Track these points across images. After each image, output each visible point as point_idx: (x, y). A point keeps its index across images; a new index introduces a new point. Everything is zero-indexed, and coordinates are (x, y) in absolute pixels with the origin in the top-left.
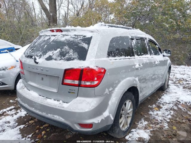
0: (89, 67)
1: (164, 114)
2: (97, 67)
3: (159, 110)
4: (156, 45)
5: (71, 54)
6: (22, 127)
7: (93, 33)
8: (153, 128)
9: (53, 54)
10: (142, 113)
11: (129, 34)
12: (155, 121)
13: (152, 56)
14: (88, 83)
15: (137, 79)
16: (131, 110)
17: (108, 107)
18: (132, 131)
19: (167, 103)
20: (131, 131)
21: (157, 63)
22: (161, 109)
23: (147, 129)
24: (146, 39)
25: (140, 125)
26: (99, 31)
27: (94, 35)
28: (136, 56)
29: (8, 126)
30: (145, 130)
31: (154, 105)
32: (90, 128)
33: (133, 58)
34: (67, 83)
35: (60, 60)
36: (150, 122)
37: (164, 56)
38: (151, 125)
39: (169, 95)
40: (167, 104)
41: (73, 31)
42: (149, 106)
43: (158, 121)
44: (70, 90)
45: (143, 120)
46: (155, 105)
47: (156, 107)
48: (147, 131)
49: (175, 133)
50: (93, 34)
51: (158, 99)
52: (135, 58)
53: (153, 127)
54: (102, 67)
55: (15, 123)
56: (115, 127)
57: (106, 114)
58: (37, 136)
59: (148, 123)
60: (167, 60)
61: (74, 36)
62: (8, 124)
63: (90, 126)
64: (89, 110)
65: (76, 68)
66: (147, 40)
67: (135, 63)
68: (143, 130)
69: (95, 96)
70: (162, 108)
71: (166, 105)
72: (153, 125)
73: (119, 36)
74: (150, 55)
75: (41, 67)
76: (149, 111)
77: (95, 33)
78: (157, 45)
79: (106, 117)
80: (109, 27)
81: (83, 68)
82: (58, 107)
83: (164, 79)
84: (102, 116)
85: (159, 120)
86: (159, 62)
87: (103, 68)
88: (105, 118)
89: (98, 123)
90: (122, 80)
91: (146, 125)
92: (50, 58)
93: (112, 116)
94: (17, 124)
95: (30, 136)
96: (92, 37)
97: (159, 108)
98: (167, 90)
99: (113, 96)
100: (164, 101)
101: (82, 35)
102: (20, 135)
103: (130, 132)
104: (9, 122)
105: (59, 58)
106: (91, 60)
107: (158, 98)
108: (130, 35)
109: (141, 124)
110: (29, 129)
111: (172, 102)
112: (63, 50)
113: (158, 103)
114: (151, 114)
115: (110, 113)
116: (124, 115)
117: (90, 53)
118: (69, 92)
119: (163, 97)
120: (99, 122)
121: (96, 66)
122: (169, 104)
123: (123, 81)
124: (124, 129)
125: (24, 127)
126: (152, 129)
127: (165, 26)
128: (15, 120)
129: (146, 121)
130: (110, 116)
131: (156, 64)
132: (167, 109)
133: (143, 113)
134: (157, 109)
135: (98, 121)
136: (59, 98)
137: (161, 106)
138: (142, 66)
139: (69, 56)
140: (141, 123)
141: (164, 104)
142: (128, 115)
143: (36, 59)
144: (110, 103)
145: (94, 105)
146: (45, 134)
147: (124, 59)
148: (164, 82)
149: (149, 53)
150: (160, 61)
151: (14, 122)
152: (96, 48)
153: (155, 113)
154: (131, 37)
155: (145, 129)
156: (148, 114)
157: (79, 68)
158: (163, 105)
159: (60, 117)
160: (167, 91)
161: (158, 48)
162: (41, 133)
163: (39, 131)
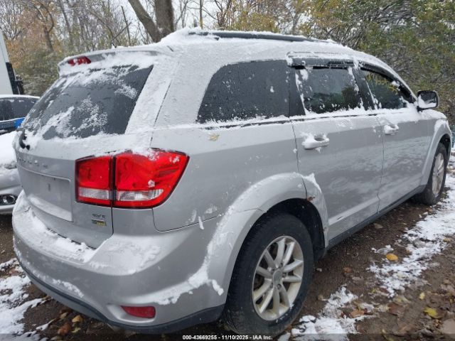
0: (129, 152)
1: (410, 272)
2: (155, 149)
3: (401, 262)
4: (391, 78)
5: (92, 117)
6: (34, 305)
7: (156, 57)
8: (366, 314)
9: (59, 122)
10: (345, 269)
11: (289, 53)
12: (380, 292)
13: (370, 111)
14: (139, 197)
15: (311, 178)
16: (299, 262)
17: (205, 261)
18: (303, 322)
19: (428, 241)
20: (301, 320)
21: (388, 129)
22: (405, 259)
23: (348, 316)
24: (351, 63)
25: (332, 305)
26: (175, 49)
27: (157, 63)
28: (309, 115)
29: (4, 302)
30: (341, 319)
31: (389, 247)
32: (150, 318)
33: (296, 120)
34: (85, 198)
35: (69, 136)
36: (362, 295)
37: (419, 109)
38: (364, 305)
39: (441, 218)
40: (428, 244)
41: (110, 56)
42: (373, 249)
43: (386, 292)
44: (94, 215)
45: (344, 289)
46: (392, 246)
47: (391, 252)
48: (346, 322)
49: (430, 330)
50: (157, 60)
51: (407, 229)
52: (303, 120)
53: (369, 311)
54: (174, 149)
55: (23, 295)
56: (237, 313)
57: (199, 278)
58: (58, 329)
59: (357, 297)
60: (434, 121)
61: (111, 71)
62: (6, 296)
63: (148, 311)
64: (139, 270)
65: (98, 155)
66: (356, 67)
67: (303, 134)
68: (336, 320)
69: (156, 230)
70: (410, 254)
71: (422, 246)
72: (370, 303)
73: (248, 59)
74: (366, 109)
75: (36, 158)
76: (368, 264)
77: (162, 57)
78: (396, 80)
79: (196, 287)
80: (217, 39)
81: (115, 154)
82: (71, 259)
83: (423, 172)
84: (185, 283)
85: (392, 291)
86: (397, 127)
87: (177, 153)
88: (194, 290)
89: (171, 303)
90: (252, 184)
91: (348, 304)
92: (51, 134)
93: (219, 283)
94: (26, 296)
95: (44, 327)
96: (151, 68)
97: (402, 253)
98: (439, 203)
99: (219, 228)
100: (421, 236)
101: (127, 66)
102: (22, 325)
103: (297, 324)
104: (10, 292)
105: (68, 131)
106: (140, 130)
107: (406, 226)
108: (289, 57)
109: (335, 303)
110: (49, 310)
111: (443, 238)
112: (79, 109)
113: (400, 241)
114: (373, 274)
115: (211, 276)
116: (270, 277)
117: (140, 111)
118: (95, 222)
119: (421, 224)
120: (174, 301)
121: (153, 148)
122: (433, 241)
123: (255, 186)
124: (273, 317)
125: (39, 304)
126: (361, 318)
127: (446, 27)
128: (26, 285)
129: (353, 292)
130: (211, 283)
131: (387, 132)
132: (421, 259)
133: (349, 270)
134: (394, 257)
135: (170, 299)
136: (78, 235)
137: (410, 248)
138: (327, 140)
139: (88, 124)
140: (335, 299)
141: (416, 243)
142: (288, 278)
143: (25, 138)
144: (211, 248)
145: (153, 257)
146: (78, 324)
147: (260, 124)
148: (425, 182)
149: (361, 104)
150: (399, 125)
151: (22, 292)
152: (159, 97)
153: (386, 270)
154: (294, 60)
155: (342, 316)
156: (365, 271)
157: (106, 155)
158: (415, 246)
159: (75, 287)
160: (436, 208)
161: (400, 87)
162: (71, 320)
163: (67, 315)
